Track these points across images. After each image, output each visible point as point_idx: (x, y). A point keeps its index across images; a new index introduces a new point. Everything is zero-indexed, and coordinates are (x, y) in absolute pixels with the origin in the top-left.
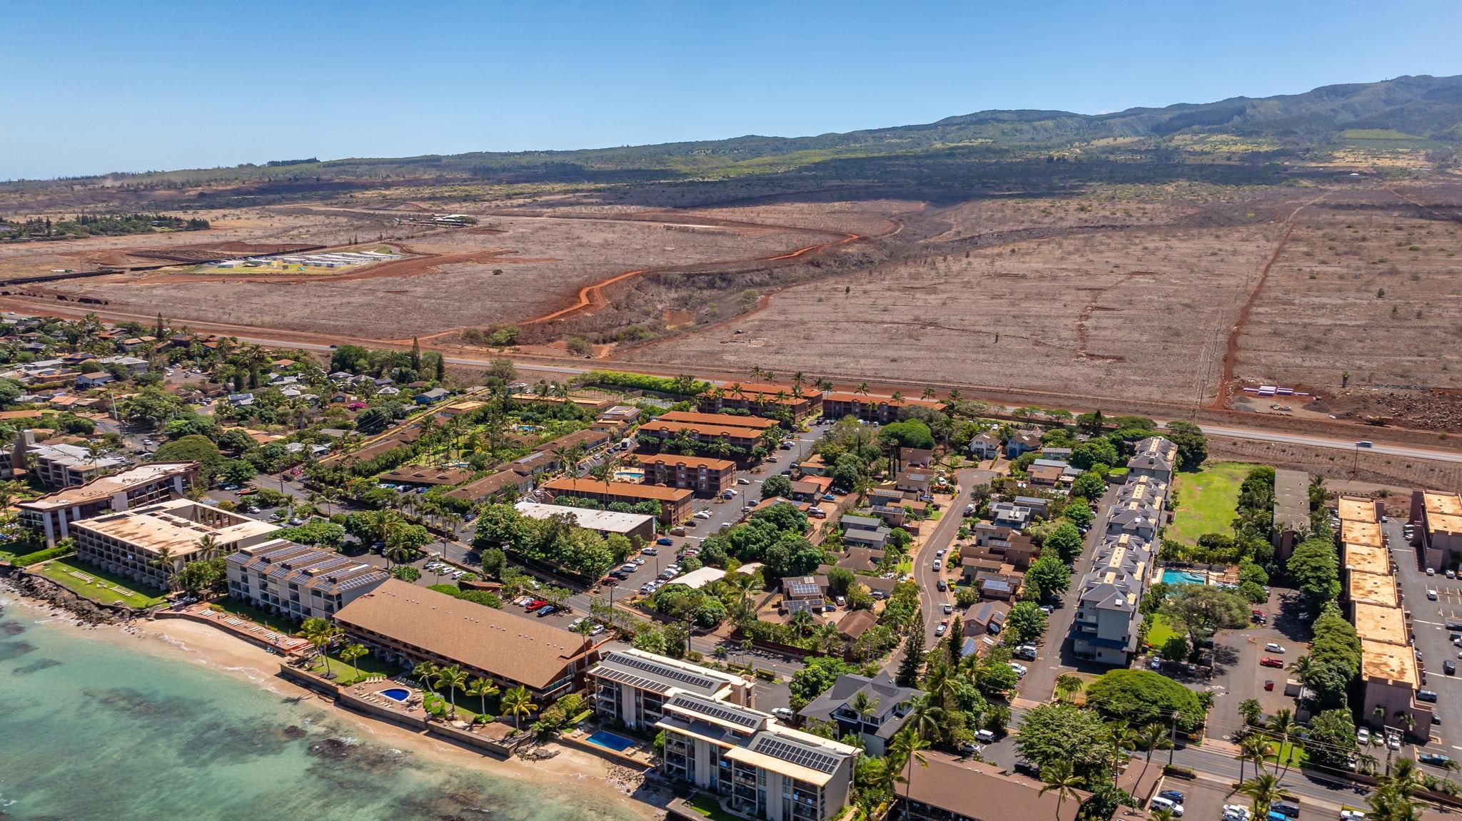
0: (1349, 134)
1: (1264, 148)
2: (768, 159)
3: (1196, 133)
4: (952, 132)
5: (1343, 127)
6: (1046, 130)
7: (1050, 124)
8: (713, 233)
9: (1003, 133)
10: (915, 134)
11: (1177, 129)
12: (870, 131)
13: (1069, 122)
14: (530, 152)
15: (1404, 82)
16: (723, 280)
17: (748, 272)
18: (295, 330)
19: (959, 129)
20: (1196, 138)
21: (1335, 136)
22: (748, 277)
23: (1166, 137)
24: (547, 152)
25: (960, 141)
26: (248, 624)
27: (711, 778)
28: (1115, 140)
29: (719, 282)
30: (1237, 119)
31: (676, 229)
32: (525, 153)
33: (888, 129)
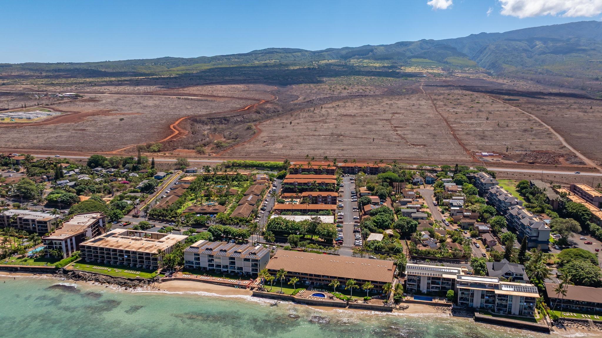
0: (413, 60)
1: (386, 65)
2: (183, 67)
3: (358, 59)
4: (260, 57)
5: (410, 58)
6: (298, 57)
7: (299, 54)
8: (202, 100)
9: (281, 57)
10: (245, 57)
11: (350, 57)
12: (223, 56)
13: (306, 53)
14: (60, 63)
15: (424, 41)
16: (225, 120)
17: (235, 116)
18: (45, 149)
19: (262, 56)
20: (358, 61)
21: (409, 61)
22: (235, 119)
23: (348, 60)
24: (70, 63)
25: (265, 60)
26: (214, 278)
27: (481, 303)
28: (328, 61)
29: (224, 121)
30: (371, 53)
31: (183, 98)
32: (58, 63)
33: (231, 55)
